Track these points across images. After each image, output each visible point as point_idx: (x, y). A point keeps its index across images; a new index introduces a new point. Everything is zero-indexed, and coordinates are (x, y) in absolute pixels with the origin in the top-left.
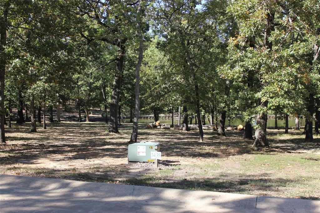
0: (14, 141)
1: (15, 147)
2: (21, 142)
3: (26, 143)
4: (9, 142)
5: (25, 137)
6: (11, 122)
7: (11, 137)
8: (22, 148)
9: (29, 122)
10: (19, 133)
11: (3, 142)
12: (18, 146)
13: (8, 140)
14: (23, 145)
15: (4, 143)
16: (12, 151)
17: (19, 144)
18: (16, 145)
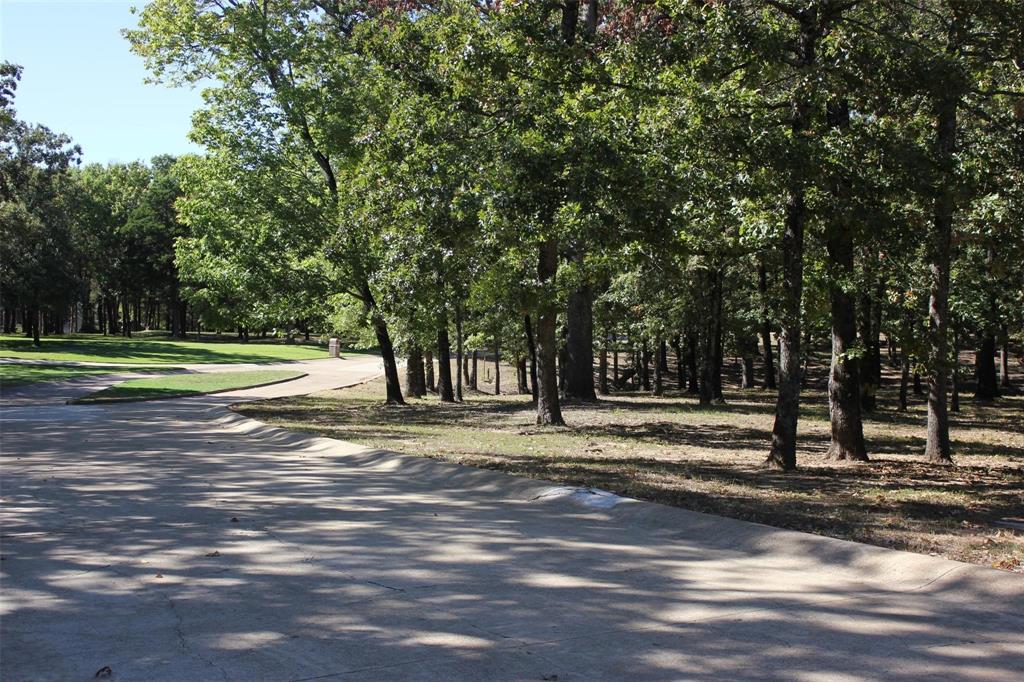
0: (975, 457)
1: (980, 476)
2: (997, 462)
3: (1014, 465)
4: (960, 460)
5: (1007, 444)
6: (960, 394)
7: (964, 444)
8: (1005, 482)
9: (1015, 395)
10: (987, 432)
11: (942, 457)
12: (990, 473)
13: (955, 454)
14: (1007, 471)
15: (945, 462)
16: (975, 488)
17: (993, 466)
18: (985, 469)
